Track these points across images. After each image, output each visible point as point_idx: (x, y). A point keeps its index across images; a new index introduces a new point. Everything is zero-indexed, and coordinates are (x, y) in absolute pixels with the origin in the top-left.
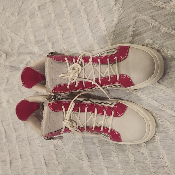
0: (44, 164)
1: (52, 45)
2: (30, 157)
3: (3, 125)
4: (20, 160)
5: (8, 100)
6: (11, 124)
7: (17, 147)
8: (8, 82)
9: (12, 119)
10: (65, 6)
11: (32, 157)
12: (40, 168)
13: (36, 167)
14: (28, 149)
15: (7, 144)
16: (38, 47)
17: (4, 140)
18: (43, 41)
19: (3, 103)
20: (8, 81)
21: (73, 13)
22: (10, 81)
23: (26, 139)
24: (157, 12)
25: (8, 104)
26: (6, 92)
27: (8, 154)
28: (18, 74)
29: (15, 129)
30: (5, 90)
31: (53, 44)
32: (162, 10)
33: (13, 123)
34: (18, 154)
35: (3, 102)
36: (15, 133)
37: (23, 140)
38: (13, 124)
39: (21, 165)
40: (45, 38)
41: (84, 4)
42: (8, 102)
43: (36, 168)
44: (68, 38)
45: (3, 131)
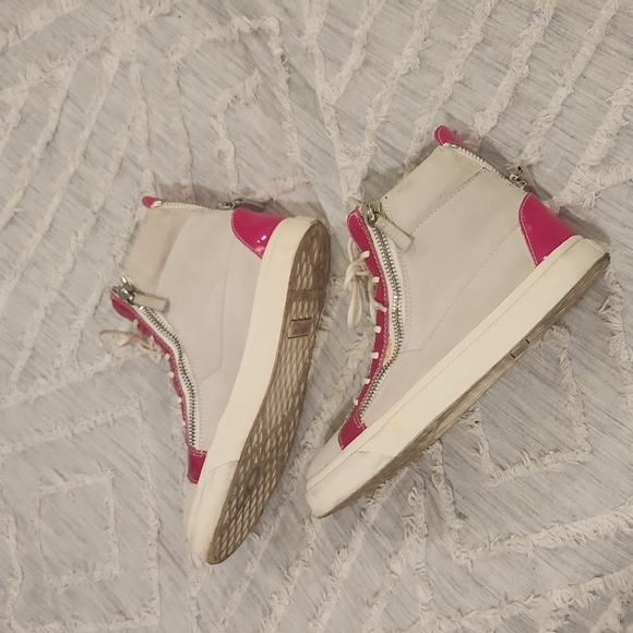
0: (91, 310)
1: (362, 60)
2: (69, 258)
3: (62, 109)
4: (38, 236)
5: (129, 63)
6: (86, 133)
7: (56, 200)
8: (167, 18)
9: (97, 121)
10: (488, 9)
11: (75, 263)
12: (73, 305)
13: (67, 294)
14: (81, 237)
15: (36, 163)
16: (325, 24)
17: (37, 150)
18: (348, 25)
19: (108, 55)
20: (169, 14)
21: (488, 48)
22: (173, 20)
23: (96, 208)
25: (118, 72)
26: (140, 34)
27: (21, 193)
28: (211, 28)
29: (86, 152)
30: (143, 30)
31: (366, 63)
33: (92, 133)
34: (48, 219)
35: (109, 52)
36: (77, 162)
37: (86, 203)
38: (91, 137)
39: (32, 250)
40: (361, 26)
41: (534, 64)
42: (124, 65)
43: (63, 295)
44: (413, 92)
45: (51, 125)
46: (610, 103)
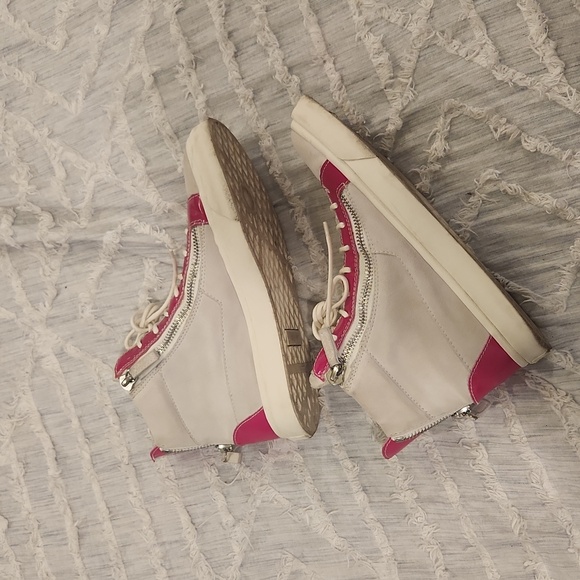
0: (191, 528)
2: (142, 513)
3: (45, 427)
4: (107, 525)
5: (62, 349)
6: (75, 422)
7: (96, 488)
8: (59, 297)
9: (75, 406)
10: (237, 75)
11: (149, 513)
12: (176, 541)
13: (164, 540)
14: (133, 489)
15: (60, 481)
16: (157, 188)
17: (52, 471)
18: (170, 172)
19: (44, 360)
20: (57, 295)
21: (262, 93)
22: (65, 294)
23: (126, 460)
24: (509, 99)
25: (60, 362)
26: (51, 325)
27: (69, 510)
28: (91, 271)
29: (86, 434)
30: (50, 322)
32: (522, 93)
33: (79, 417)
34: (102, 506)
35: (42, 357)
36: (86, 447)
37: (116, 465)
38: (80, 421)
39: (113, 538)
41: (295, 71)
42: (60, 354)
43: (164, 543)
45: (47, 445)
46: (360, 39)
